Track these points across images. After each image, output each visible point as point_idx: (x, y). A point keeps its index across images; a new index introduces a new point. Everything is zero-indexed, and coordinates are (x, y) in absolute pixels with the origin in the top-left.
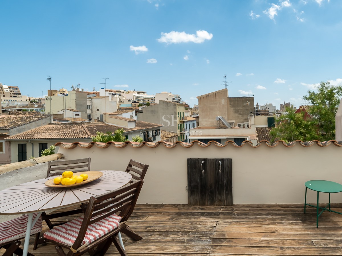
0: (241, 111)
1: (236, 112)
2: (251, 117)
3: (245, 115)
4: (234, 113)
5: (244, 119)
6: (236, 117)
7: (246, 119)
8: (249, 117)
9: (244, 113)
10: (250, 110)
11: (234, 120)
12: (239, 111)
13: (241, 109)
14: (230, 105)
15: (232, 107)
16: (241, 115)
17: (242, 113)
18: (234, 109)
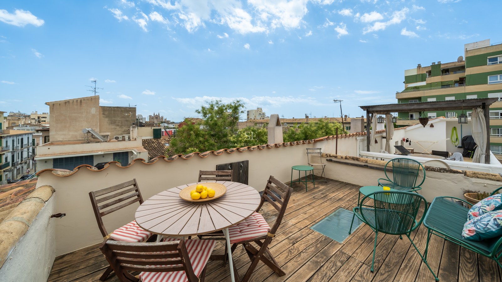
0: (119, 122)
1: (111, 123)
2: (134, 128)
3: (125, 126)
4: (109, 124)
5: (123, 130)
6: (112, 129)
7: (126, 131)
8: (131, 129)
9: (123, 124)
10: (131, 121)
11: (109, 132)
12: (117, 122)
13: (119, 120)
14: (104, 115)
15: (107, 117)
16: (119, 127)
17: (120, 124)
18: (109, 120)
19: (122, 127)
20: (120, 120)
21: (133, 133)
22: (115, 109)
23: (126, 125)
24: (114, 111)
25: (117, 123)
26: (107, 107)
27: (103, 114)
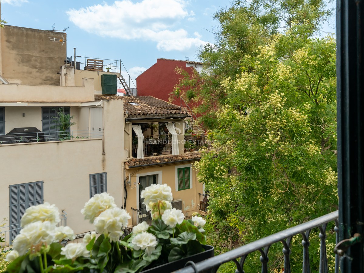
0: (36, 61)
1: (23, 62)
2: (68, 70)
3: (47, 70)
4: (19, 63)
5: (44, 77)
6: (24, 72)
7: (49, 78)
8: (64, 71)
9: (44, 64)
10: (57, 60)
11: (18, 78)
12: (32, 59)
13: (37, 57)
14: (8, 44)
15: (13, 48)
16: (37, 70)
17: (38, 64)
18: (18, 54)
19: (43, 72)
20: (37, 55)
21: (66, 79)
22: (30, 32)
23: (49, 67)
24: (27, 36)
25: (33, 62)
26: (14, 27)
27: (8, 41)
